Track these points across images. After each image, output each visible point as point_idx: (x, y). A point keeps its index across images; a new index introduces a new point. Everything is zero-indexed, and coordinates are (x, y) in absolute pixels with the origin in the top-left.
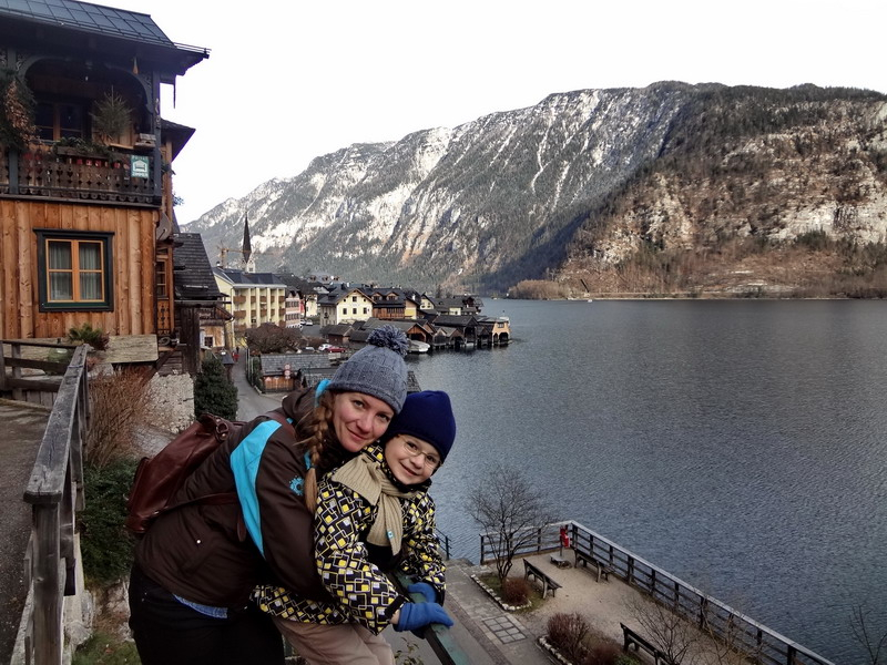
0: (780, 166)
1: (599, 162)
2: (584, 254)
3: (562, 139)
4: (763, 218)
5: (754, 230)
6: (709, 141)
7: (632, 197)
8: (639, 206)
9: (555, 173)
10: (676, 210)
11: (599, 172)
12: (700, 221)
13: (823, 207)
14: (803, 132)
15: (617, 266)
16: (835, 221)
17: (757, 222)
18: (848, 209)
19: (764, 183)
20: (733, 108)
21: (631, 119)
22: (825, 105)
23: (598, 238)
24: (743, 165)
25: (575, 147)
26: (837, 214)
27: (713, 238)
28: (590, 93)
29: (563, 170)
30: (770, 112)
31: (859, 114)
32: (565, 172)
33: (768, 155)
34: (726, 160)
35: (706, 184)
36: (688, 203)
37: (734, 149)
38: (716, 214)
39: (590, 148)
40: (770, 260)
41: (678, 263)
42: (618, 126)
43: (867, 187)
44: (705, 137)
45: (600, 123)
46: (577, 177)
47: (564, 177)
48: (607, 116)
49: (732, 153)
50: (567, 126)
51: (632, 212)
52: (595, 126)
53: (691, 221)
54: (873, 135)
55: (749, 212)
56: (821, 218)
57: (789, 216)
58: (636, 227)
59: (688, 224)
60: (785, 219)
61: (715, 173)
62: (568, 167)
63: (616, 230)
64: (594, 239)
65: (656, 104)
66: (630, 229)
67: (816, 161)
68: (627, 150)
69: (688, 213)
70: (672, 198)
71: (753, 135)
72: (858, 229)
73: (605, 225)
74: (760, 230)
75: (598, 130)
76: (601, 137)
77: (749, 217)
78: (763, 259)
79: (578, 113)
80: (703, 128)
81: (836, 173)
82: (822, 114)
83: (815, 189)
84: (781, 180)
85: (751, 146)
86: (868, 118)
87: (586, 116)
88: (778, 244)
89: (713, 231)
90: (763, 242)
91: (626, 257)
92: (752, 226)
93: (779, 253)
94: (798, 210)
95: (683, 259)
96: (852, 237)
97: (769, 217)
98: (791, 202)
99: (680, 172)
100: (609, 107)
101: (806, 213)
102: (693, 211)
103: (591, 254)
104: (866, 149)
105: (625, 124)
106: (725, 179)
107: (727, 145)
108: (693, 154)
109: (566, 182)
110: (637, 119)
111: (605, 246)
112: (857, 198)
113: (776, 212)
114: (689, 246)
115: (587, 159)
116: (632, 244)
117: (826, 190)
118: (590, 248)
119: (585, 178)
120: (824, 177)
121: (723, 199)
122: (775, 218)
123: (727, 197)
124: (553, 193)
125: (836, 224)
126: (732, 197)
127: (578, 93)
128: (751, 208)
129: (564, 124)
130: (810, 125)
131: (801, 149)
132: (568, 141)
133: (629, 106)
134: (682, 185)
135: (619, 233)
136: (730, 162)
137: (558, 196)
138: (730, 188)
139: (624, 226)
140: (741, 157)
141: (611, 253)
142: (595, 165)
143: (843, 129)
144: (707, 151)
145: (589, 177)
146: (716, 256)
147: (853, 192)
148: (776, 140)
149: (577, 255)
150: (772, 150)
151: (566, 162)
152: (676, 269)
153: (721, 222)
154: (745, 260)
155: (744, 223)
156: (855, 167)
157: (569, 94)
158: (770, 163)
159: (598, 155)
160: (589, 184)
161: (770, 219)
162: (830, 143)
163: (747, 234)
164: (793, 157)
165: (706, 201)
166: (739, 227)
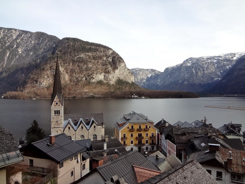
0: (90, 62)
1: (20, 53)
2: (34, 83)
3: (6, 43)
4: (89, 76)
5: (86, 79)
6: (70, 52)
7: (49, 66)
8: (52, 69)
9: (4, 53)
10: (63, 71)
11: (21, 56)
12: (71, 75)
13: (102, 74)
14: (94, 54)
15: (46, 87)
16: (104, 78)
17: (87, 77)
18: (107, 75)
19: (87, 66)
20: (76, 44)
21: (31, 41)
22: (98, 48)
23: (39, 78)
24: (81, 60)
25: (11, 46)
26: (105, 76)
27: (76, 80)
28: (16, 30)
29: (7, 53)
30: (85, 47)
31: (105, 51)
32: (8, 54)
33: (87, 58)
34: (76, 58)
35: (71, 64)
36: (67, 69)
37: (78, 55)
38: (75, 73)
39: (17, 47)
40: (92, 87)
41: (67, 87)
42: (27, 42)
43: (110, 70)
44: (69, 51)
45: (20, 40)
46: (13, 56)
47: (8, 56)
48: (22, 39)
49: (78, 57)
50: (7, 39)
51: (50, 71)
52: (18, 41)
53: (68, 75)
54: (109, 57)
55: (84, 74)
56: (101, 77)
57: (95, 76)
58: (51, 75)
59: (67, 76)
60: (94, 77)
61: (74, 62)
62: (9, 53)
63: (45, 76)
64: (37, 78)
65: (39, 38)
66: (49, 76)
67: (98, 62)
68: (31, 50)
69: (67, 72)
70: (62, 67)
71: (82, 52)
72: (110, 80)
73: (41, 74)
74: (88, 79)
75: (19, 42)
76: (21, 44)
77: (85, 75)
78: (90, 87)
79: (12, 36)
80: (68, 48)
81: (103, 65)
82: (97, 50)
83: (99, 69)
84: (91, 66)
85: (82, 55)
86: (107, 53)
87: (14, 37)
88: (93, 83)
89: (75, 78)
90: (89, 82)
91: (49, 85)
92: (86, 78)
93: (94, 86)
94: (96, 74)
95: (68, 86)
96: (108, 82)
97: (90, 75)
98: (95, 72)
99: (63, 60)
100: (23, 36)
101: (98, 75)
102: (68, 72)
103: (37, 83)
104: (107, 60)
105: (29, 42)
106: (76, 64)
107: (76, 54)
108: (66, 55)
109: (9, 57)
110: (33, 41)
111: (42, 81)
112: (108, 72)
113: (91, 74)
114: (68, 82)
115: (16, 51)
116: (50, 81)
117: (102, 70)
118: (36, 81)
119: (16, 57)
120: (100, 66)
121: (77, 69)
122: (91, 76)
123: (78, 69)
124: (4, 60)
125: (105, 79)
126: (79, 69)
127: (11, 29)
128: (85, 73)
129: (6, 38)
130: (95, 52)
131: (94, 58)
132: (8, 44)
133: (30, 37)
134: (64, 64)
135: (46, 77)
136: (77, 59)
137: (6, 61)
138: (78, 66)
139: (47, 75)
140: (80, 58)
141: (44, 83)
142: (19, 53)
143: (102, 55)
144: (70, 55)
145: (17, 57)
146: (77, 86)
147: (107, 71)
148: (88, 55)
149: (31, 83)
150: (88, 57)
151: (8, 51)
152: (66, 89)
153: (77, 76)
154: (85, 87)
155: (83, 77)
156: (107, 65)
157: (8, 29)
158: (88, 61)
159: (20, 51)
160: (17, 59)
161: (90, 76)
162: (100, 58)
163: (84, 80)
164: (93, 60)
165: (72, 69)
166: (82, 78)
